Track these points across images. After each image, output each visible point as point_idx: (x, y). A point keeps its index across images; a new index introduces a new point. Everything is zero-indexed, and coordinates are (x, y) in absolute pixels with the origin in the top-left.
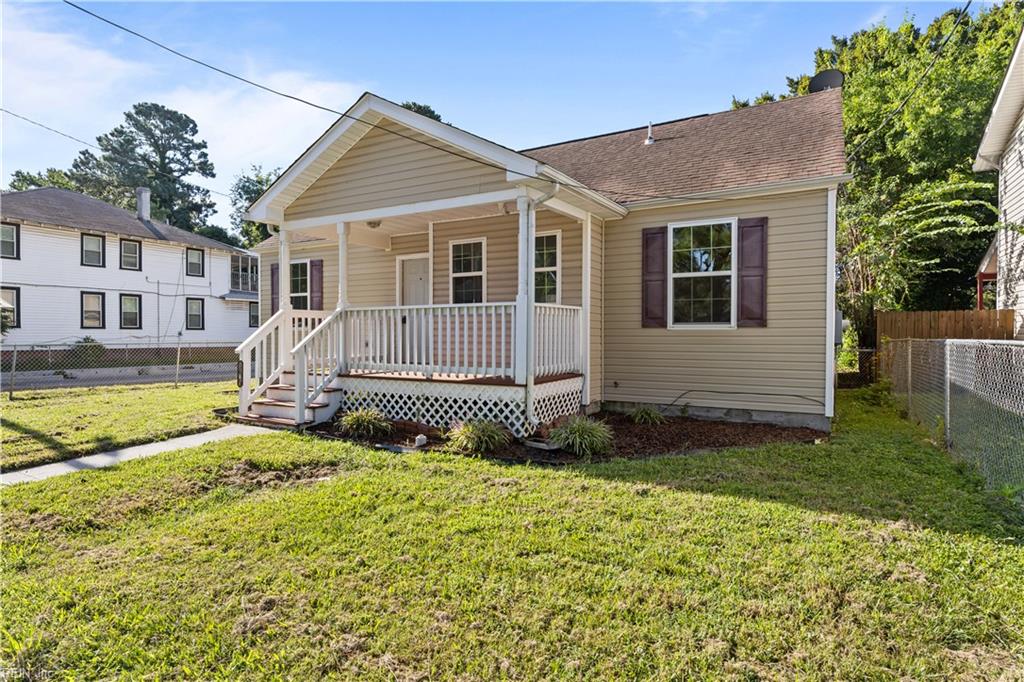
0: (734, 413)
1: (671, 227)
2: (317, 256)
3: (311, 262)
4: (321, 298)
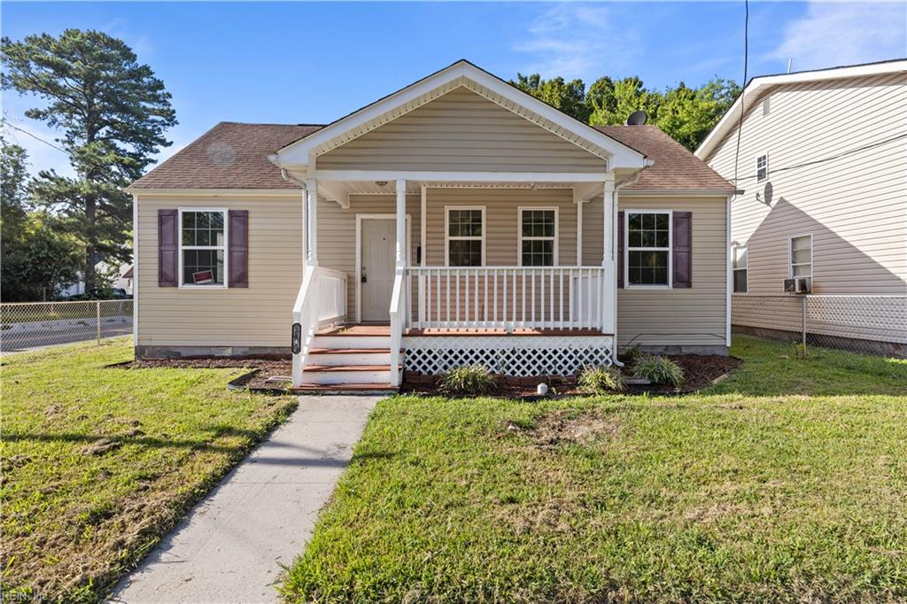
0: (670, 348)
1: (627, 213)
2: (239, 206)
3: (229, 211)
4: (246, 253)
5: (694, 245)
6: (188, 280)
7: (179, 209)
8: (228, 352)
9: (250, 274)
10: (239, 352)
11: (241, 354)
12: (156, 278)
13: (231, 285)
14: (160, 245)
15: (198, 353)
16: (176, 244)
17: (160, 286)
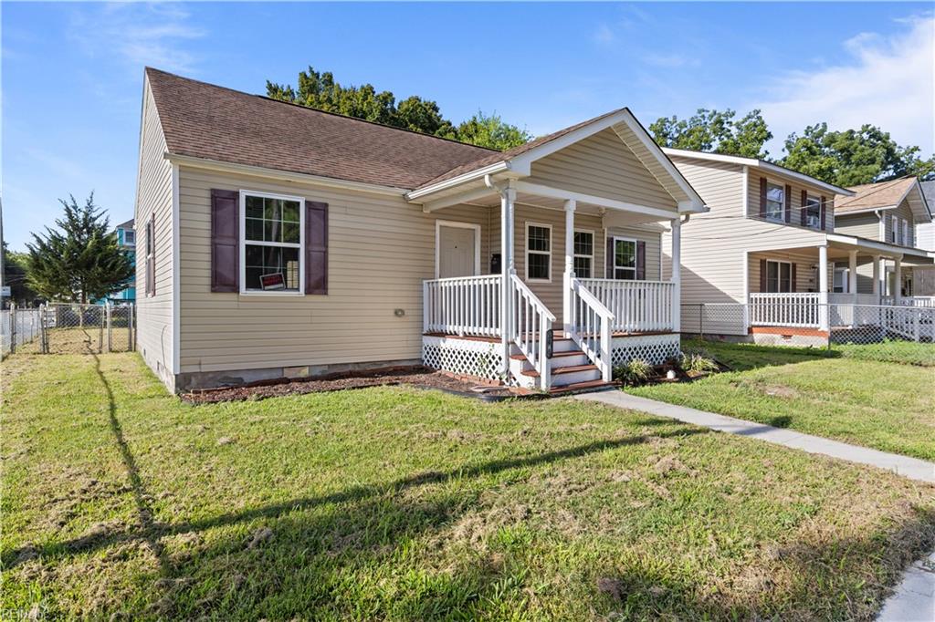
1: (615, 238)
2: (317, 198)
3: (306, 202)
4: (326, 253)
5: (647, 267)
6: (253, 283)
7: (240, 191)
8: (305, 373)
9: (330, 279)
10: (317, 372)
11: (319, 374)
12: (208, 281)
13: (309, 291)
14: (213, 237)
15: (265, 376)
16: (237, 238)
17: (213, 291)
